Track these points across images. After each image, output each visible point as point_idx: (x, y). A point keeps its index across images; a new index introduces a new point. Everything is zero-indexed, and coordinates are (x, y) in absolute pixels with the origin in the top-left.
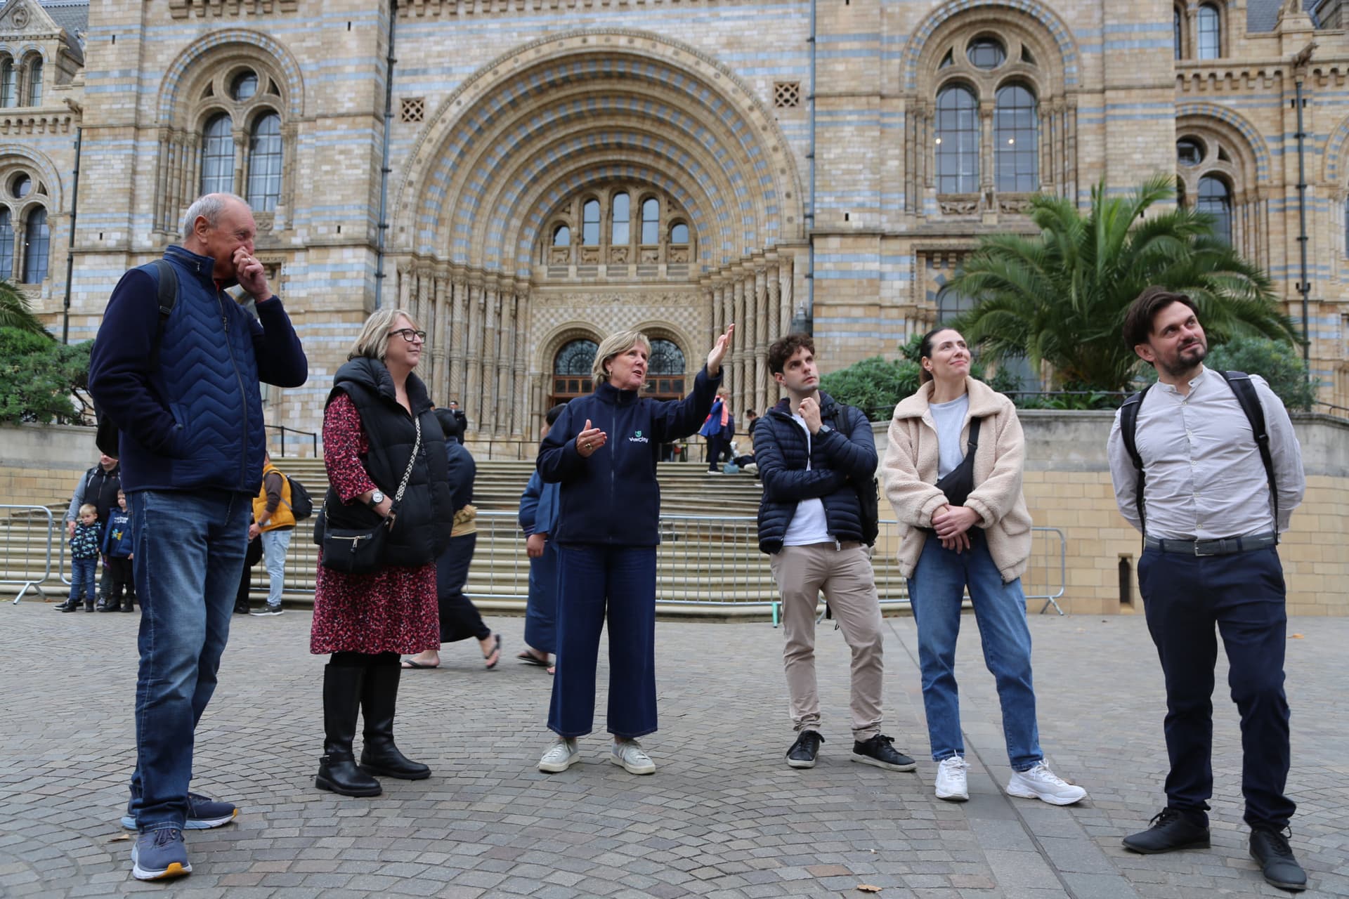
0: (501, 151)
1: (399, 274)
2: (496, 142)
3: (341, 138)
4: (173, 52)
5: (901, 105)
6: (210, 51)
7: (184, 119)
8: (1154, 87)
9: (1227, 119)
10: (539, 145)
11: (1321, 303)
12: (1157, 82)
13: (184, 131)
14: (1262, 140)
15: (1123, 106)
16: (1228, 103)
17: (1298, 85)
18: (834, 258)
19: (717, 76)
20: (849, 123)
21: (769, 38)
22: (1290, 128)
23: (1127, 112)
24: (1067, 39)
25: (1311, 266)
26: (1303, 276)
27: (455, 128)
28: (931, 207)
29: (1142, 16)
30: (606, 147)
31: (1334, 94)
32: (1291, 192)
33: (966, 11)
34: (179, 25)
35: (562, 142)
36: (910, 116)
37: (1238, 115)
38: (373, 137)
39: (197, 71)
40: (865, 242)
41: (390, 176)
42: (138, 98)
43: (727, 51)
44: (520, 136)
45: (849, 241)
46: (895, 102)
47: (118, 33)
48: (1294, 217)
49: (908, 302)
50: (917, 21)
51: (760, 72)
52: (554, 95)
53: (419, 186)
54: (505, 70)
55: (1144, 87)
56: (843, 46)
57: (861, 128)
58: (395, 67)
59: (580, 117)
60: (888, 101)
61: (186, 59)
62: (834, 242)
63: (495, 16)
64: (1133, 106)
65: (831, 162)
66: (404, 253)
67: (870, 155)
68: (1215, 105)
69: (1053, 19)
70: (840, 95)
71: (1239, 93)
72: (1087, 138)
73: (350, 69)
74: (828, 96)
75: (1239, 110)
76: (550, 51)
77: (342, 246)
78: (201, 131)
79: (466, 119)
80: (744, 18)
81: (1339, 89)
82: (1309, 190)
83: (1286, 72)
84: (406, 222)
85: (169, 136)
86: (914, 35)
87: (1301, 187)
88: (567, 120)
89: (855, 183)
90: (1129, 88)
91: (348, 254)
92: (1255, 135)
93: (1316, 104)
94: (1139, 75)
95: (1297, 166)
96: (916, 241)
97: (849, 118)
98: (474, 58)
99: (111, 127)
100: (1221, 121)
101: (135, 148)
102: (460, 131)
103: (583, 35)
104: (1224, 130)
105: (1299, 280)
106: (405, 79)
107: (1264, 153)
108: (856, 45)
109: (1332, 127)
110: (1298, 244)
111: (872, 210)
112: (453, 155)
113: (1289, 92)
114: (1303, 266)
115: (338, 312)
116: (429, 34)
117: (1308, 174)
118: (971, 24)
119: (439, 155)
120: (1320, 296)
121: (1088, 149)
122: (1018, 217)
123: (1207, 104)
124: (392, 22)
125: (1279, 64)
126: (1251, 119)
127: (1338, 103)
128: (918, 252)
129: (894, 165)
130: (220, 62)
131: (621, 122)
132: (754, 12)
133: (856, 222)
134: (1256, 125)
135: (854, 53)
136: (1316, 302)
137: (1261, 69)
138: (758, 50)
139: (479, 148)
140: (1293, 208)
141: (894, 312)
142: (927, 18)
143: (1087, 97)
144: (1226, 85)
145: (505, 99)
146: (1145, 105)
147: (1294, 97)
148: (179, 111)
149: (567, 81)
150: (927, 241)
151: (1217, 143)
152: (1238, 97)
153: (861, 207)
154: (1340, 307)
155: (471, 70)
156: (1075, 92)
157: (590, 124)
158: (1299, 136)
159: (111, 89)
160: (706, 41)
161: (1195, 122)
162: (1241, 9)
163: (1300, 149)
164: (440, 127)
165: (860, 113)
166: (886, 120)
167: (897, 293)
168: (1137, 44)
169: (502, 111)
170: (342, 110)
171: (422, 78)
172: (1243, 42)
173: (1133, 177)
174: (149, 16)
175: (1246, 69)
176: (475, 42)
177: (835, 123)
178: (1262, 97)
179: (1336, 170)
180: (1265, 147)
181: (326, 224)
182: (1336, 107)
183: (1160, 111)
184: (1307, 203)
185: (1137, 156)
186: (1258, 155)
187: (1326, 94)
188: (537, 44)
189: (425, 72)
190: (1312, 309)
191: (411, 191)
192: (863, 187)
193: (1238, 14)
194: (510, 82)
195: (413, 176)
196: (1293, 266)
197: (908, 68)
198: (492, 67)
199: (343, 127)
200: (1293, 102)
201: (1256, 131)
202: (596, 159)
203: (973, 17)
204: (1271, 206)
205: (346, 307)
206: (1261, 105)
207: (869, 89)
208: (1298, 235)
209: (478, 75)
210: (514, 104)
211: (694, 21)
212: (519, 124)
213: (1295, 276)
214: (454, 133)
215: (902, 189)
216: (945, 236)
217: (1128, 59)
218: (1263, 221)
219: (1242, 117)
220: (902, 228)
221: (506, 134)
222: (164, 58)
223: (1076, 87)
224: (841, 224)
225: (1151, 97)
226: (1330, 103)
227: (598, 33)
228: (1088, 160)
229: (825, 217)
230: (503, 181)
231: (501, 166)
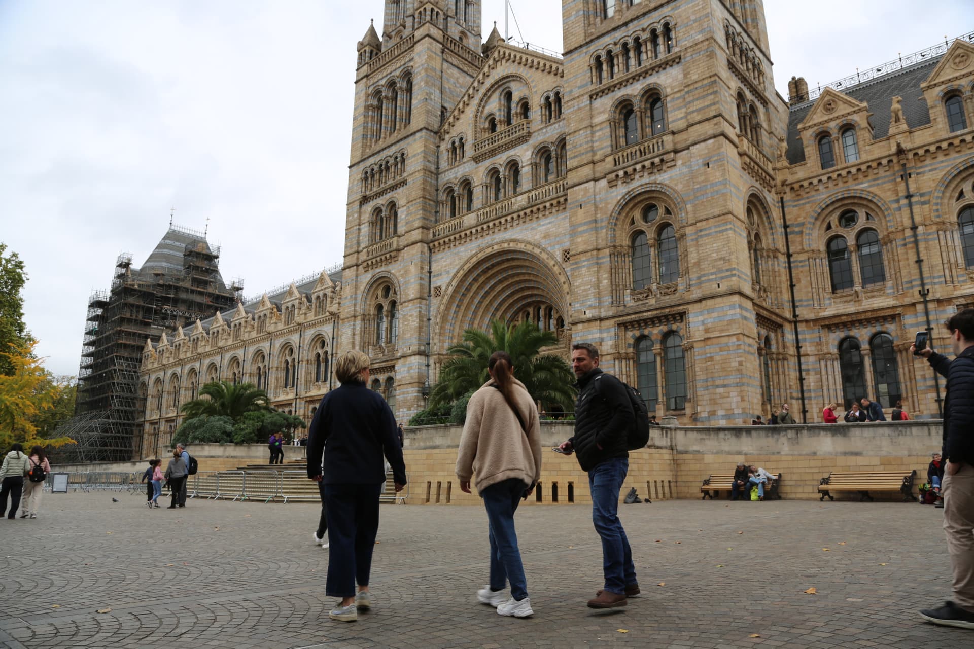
0: (476, 301)
1: (435, 363)
2: (472, 298)
3: (410, 310)
4: (365, 285)
5: (607, 251)
6: (375, 281)
7: (369, 310)
8: (719, 216)
9: (864, 196)
10: (493, 294)
11: (939, 301)
12: (721, 213)
13: (369, 315)
14: (887, 204)
15: (705, 229)
16: (863, 186)
17: (904, 165)
18: (581, 334)
19: (541, 253)
20: (584, 266)
21: (560, 230)
22: (902, 193)
23: (707, 232)
24: (679, 200)
25: (928, 278)
26: (923, 285)
27: (452, 296)
28: (628, 300)
29: (711, 179)
30: (522, 289)
31: (931, 165)
32: (908, 233)
33: (635, 197)
34: (366, 274)
35: (503, 290)
36: (612, 256)
37: (869, 192)
38: (420, 307)
39: (372, 290)
40: (593, 324)
41: (431, 322)
42: (355, 305)
43: (544, 240)
44: (482, 293)
45: (586, 324)
46: (605, 250)
47: (350, 281)
48: (912, 248)
49: (614, 352)
50: (612, 209)
51: (557, 247)
52: (490, 273)
53: (440, 325)
54: (466, 268)
55: (714, 217)
56: (580, 229)
57: (589, 268)
58: (432, 274)
59: (506, 279)
60: (602, 251)
61: (368, 287)
62: (580, 326)
63: (463, 245)
64: (710, 228)
65: (578, 287)
66: (436, 355)
67: (593, 280)
68: (854, 190)
69: (672, 191)
70: (580, 254)
71: (869, 178)
72: (691, 250)
73: (412, 281)
74: (575, 255)
75: (871, 189)
76: (481, 256)
77: (411, 356)
78: (376, 313)
79: (456, 291)
80: (550, 223)
81: (935, 161)
82: (920, 229)
83: (895, 160)
84: (436, 341)
85: (364, 318)
86: (611, 216)
87: (914, 228)
88: (501, 282)
89: (587, 295)
90: (707, 219)
91: (413, 358)
92: (882, 202)
93: (918, 174)
94: (712, 211)
95: (909, 216)
96: (617, 319)
97: (584, 264)
98: (456, 265)
99: (348, 318)
100: (861, 198)
101: (354, 325)
102: (455, 297)
103: (491, 246)
104: (865, 203)
105: (920, 288)
106: (435, 279)
107: (889, 212)
108: (585, 227)
109: (934, 185)
110: (916, 265)
111: (595, 308)
112: (454, 308)
113: (898, 171)
114: (922, 279)
115: (410, 384)
116: (442, 258)
117: (918, 219)
118: (640, 202)
119: (448, 308)
120: (938, 295)
121: (692, 255)
122: (668, 297)
123: (849, 190)
124: (430, 256)
125: (889, 156)
126: (878, 192)
127: (936, 169)
128: (618, 324)
129: (605, 282)
130: (380, 284)
131: (522, 278)
132: (553, 219)
133: (589, 315)
134: (882, 196)
135: (584, 232)
136: (933, 300)
137: (878, 161)
138: (556, 236)
139: (466, 301)
140: (910, 243)
141: (608, 357)
142: (616, 206)
143: (690, 228)
144: (860, 176)
145: (470, 279)
146: (716, 226)
147: (902, 173)
148: (367, 307)
149: (493, 266)
150: (621, 319)
151: (864, 210)
152: (869, 181)
153: (591, 307)
154: (954, 301)
155: (455, 270)
156: (684, 227)
157: (511, 281)
158: (909, 196)
159: (348, 303)
160: (536, 237)
161: (846, 202)
162: (863, 129)
163: (910, 205)
164: (446, 297)
165: (588, 260)
166: (601, 261)
167: (609, 347)
168: (709, 195)
169: (471, 285)
170: (410, 298)
171: (440, 278)
172: (867, 147)
173: (713, 267)
174: (359, 272)
175: (869, 164)
176: (456, 258)
177: (578, 268)
178: (885, 177)
179: (940, 213)
180: (889, 208)
181: (406, 347)
182: (934, 172)
183: (724, 228)
184: (919, 238)
185: (714, 255)
186: (886, 213)
187: (926, 166)
188: (477, 254)
189: (441, 275)
190: (931, 306)
191: (437, 327)
192: (591, 297)
193: (863, 132)
194: (470, 271)
195: (438, 320)
196: (915, 280)
197: (609, 233)
198: (462, 268)
199: (410, 305)
200: (902, 177)
201: (882, 199)
202: (520, 295)
203: (639, 199)
204: (898, 243)
205: (412, 381)
206: (885, 183)
207: (591, 248)
208: (915, 259)
209: (457, 272)
210: (475, 280)
211: (531, 229)
212: (480, 288)
213: (918, 286)
214: (452, 297)
215: (610, 294)
216: (628, 315)
217: (706, 204)
218: (896, 254)
219: (872, 193)
220: (610, 313)
221: (476, 293)
222: (362, 288)
223: (685, 224)
224: (583, 317)
225: (719, 221)
226: (930, 171)
227: (497, 244)
228: (693, 261)
229: (576, 314)
230: (481, 314)
231: (478, 307)
